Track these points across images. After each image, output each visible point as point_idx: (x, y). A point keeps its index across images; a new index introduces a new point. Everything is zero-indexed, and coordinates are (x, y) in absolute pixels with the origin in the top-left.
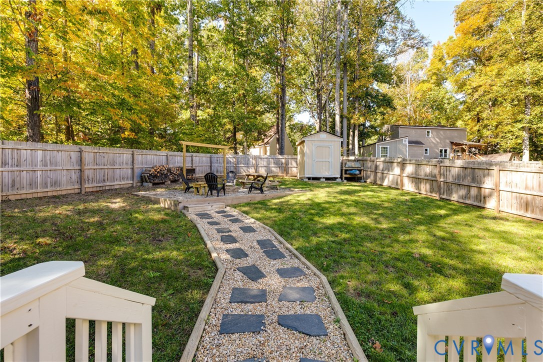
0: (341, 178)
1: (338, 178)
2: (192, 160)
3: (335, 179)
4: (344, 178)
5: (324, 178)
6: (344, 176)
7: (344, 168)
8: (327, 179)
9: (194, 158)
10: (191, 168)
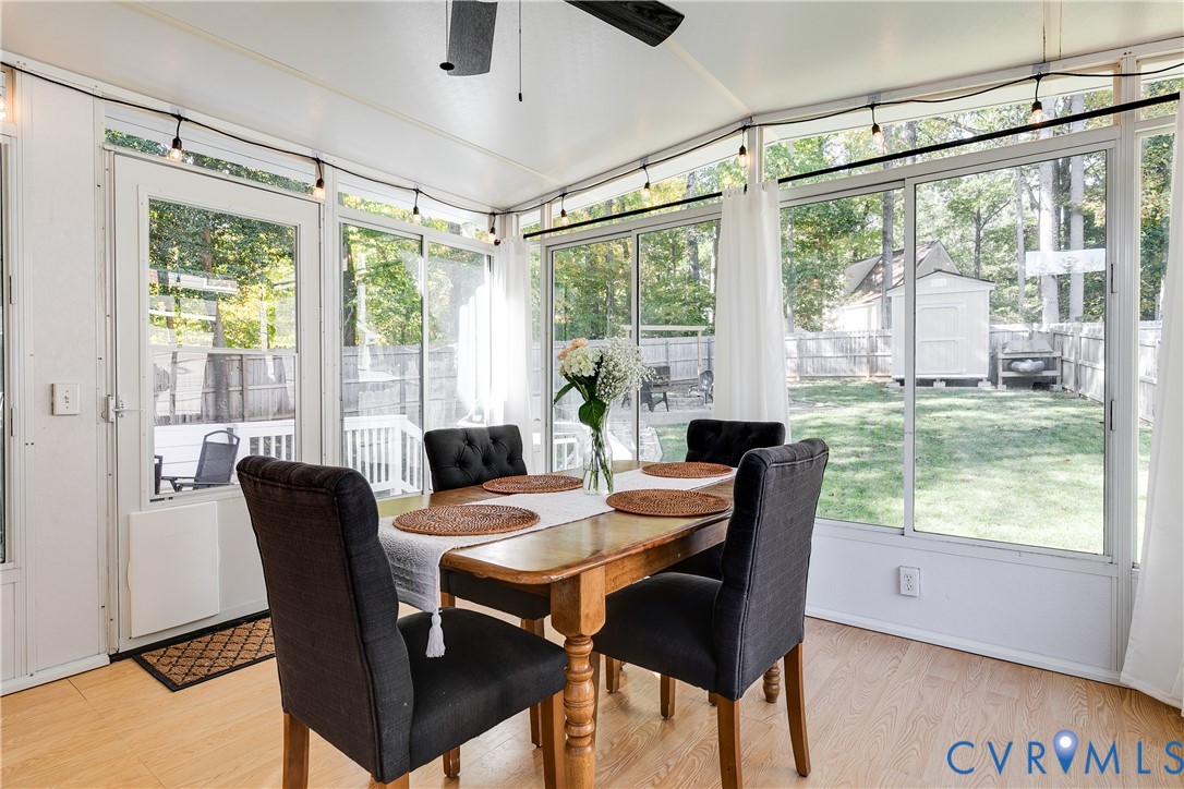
0: (993, 379)
1: (981, 380)
2: (667, 351)
3: (975, 382)
4: (1000, 381)
5: (941, 380)
6: (1002, 374)
7: (1001, 356)
8: (949, 382)
9: (672, 348)
10: (665, 365)
